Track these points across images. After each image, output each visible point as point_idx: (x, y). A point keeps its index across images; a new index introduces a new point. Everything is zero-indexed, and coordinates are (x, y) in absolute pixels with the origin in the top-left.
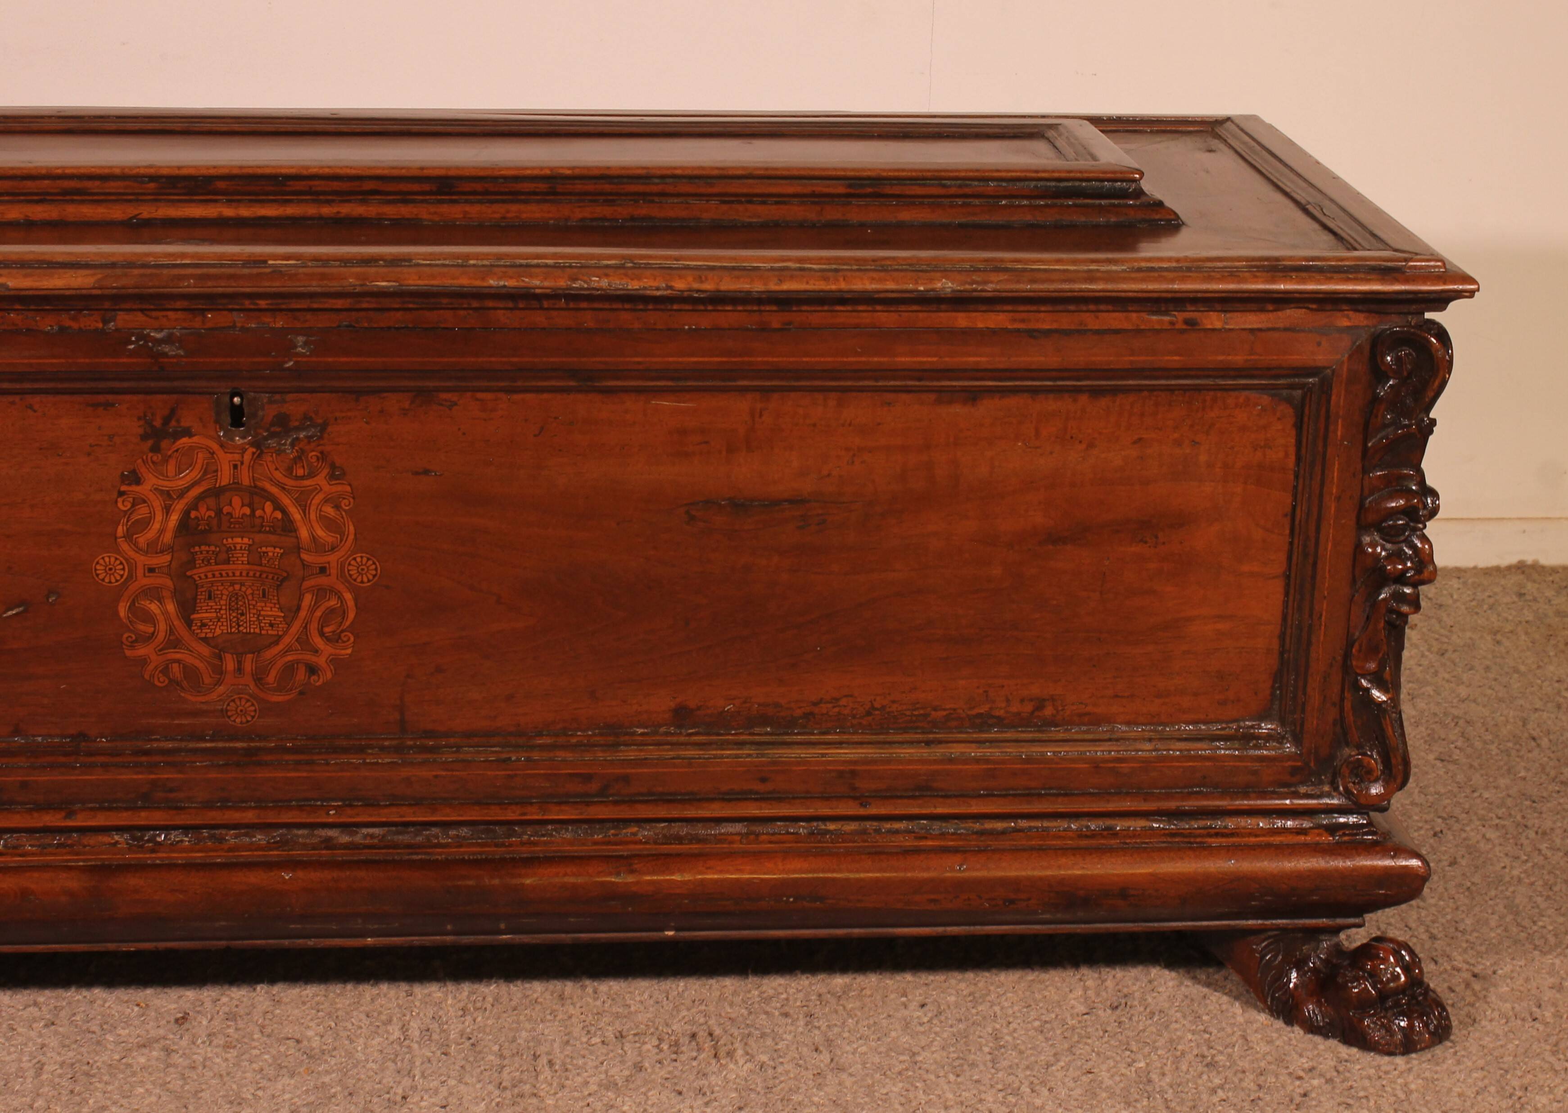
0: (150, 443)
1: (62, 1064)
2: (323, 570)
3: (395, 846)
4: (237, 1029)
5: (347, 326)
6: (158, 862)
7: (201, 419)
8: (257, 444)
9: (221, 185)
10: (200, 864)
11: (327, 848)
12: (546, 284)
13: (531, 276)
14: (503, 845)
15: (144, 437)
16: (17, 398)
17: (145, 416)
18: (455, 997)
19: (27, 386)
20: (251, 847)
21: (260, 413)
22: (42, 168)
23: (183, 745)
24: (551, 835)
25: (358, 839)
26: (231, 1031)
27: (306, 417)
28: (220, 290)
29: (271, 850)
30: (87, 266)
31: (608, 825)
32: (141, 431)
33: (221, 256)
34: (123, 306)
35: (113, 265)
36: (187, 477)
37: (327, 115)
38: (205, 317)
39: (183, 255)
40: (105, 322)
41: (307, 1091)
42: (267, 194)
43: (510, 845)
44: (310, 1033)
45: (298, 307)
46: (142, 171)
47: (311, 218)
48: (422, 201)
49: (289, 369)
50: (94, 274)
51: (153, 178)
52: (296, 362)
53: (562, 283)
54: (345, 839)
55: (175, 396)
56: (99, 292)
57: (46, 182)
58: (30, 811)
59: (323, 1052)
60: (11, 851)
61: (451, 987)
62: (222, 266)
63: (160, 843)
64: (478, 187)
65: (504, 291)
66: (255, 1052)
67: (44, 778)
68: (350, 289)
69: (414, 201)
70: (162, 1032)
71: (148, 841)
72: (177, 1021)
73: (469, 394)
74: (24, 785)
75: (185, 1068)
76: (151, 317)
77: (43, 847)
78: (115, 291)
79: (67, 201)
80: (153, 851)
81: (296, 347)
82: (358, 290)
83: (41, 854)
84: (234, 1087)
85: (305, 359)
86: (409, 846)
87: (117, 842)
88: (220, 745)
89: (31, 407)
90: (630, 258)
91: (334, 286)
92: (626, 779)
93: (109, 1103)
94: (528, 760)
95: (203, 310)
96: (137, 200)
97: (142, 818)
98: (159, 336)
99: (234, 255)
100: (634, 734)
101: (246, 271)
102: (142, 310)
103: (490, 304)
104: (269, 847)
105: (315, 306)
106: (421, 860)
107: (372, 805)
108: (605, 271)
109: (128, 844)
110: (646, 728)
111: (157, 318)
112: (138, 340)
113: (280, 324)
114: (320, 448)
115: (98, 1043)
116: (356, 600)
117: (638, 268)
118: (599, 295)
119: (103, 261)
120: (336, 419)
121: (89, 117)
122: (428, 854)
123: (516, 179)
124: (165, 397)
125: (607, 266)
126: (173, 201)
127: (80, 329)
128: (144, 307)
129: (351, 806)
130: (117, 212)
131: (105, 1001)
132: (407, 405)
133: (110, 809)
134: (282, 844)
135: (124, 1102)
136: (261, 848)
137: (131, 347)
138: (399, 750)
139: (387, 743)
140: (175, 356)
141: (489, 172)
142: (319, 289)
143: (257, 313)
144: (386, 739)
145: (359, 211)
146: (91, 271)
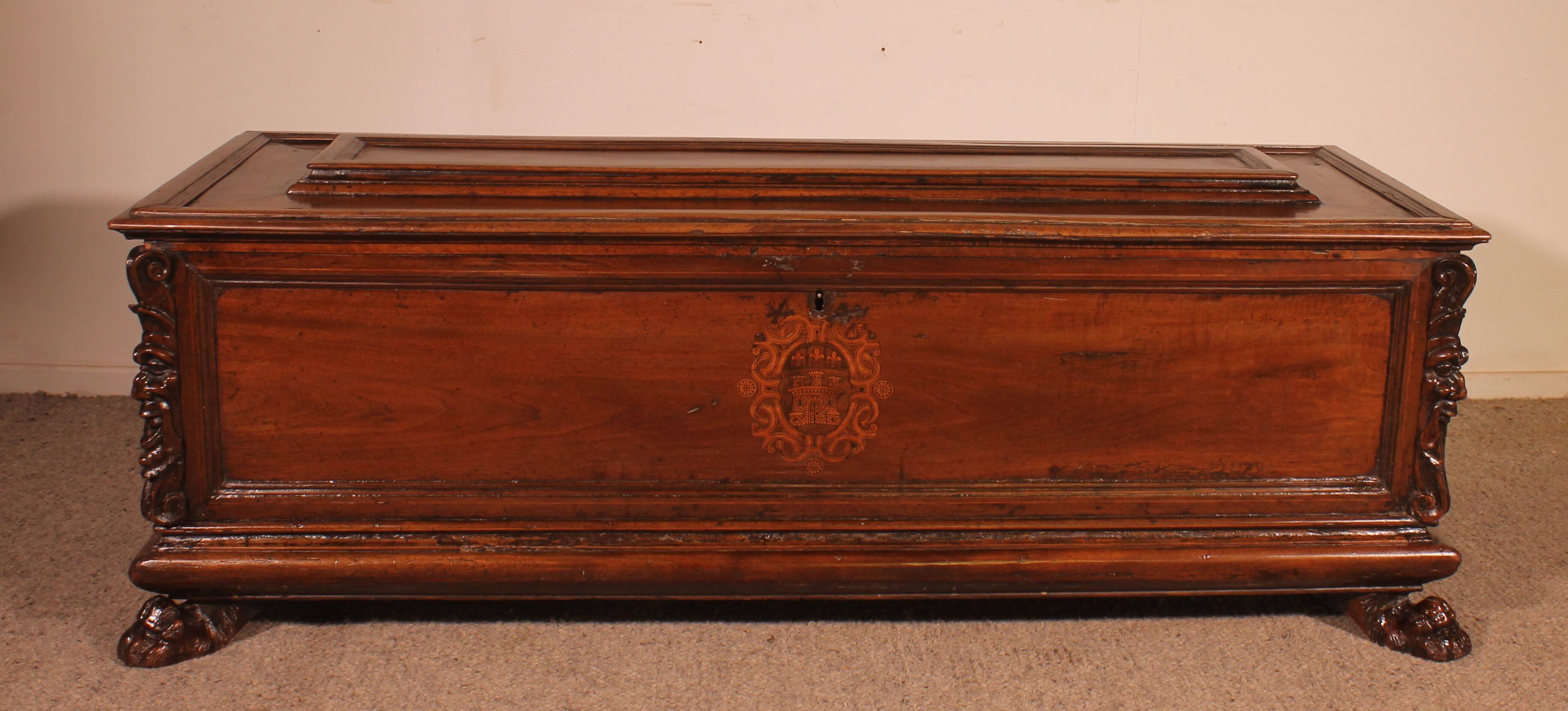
1: (711, 662)
2: (862, 390)
3: (896, 543)
4: (802, 645)
5: (882, 255)
6: (767, 550)
7: (800, 305)
8: (829, 320)
9: (800, 178)
10: (790, 552)
11: (859, 544)
12: (993, 232)
13: (985, 228)
14: (955, 543)
15: (769, 315)
16: (701, 293)
17: (770, 303)
18: (919, 629)
19: (707, 286)
20: (818, 542)
21: (832, 302)
22: (704, 169)
23: (782, 485)
24: (981, 538)
25: (875, 539)
26: (799, 646)
27: (856, 305)
28: (817, 235)
29: (829, 544)
30: (744, 221)
31: (1013, 532)
32: (767, 312)
33: (817, 216)
34: (762, 243)
35: (758, 221)
38: (806, 249)
39: (796, 216)
40: (752, 252)
41: (848, 679)
42: (825, 184)
43: (960, 543)
44: (843, 648)
45: (857, 244)
46: (758, 171)
47: (851, 197)
48: (910, 188)
49: (849, 278)
50: (749, 226)
51: (763, 175)
52: (853, 275)
53: (1002, 232)
54: (868, 539)
55: (787, 293)
56: (752, 235)
57: (707, 176)
58: (698, 521)
59: (852, 658)
60: (687, 543)
61: (915, 624)
62: (817, 221)
63: (766, 540)
64: (939, 181)
65: (970, 236)
66: (815, 657)
67: (705, 503)
68: (887, 235)
69: (905, 188)
70: (761, 646)
71: (761, 539)
72: (769, 640)
73: (945, 293)
74: (695, 507)
75: (778, 665)
76: (776, 249)
77: (705, 541)
78: (760, 235)
79: (718, 187)
80: (764, 544)
81: (854, 266)
82: (892, 235)
83: (703, 545)
84: (808, 675)
85: (858, 273)
86: (904, 543)
87: (744, 539)
88: (802, 486)
89: (708, 298)
90: (1036, 219)
91: (878, 232)
92: (1023, 507)
93: (741, 683)
94: (970, 495)
95: (804, 245)
96: (756, 187)
97: (760, 526)
98: (780, 260)
99: (822, 216)
100: (1027, 482)
101: (830, 224)
102: (772, 246)
103: (961, 243)
104: (828, 542)
105: (866, 244)
106: (911, 551)
107: (884, 520)
108: (1024, 226)
109: (750, 540)
110: (1034, 478)
111: (780, 250)
112: (769, 261)
113: (846, 254)
115: (728, 651)
116: (879, 405)
117: (1042, 225)
118: (1022, 239)
119: (753, 218)
120: (873, 306)
122: (915, 547)
123: (960, 176)
124: (781, 293)
125: (1024, 223)
126: (776, 187)
127: (738, 255)
128: (773, 243)
129: (872, 520)
130: (746, 193)
131: (726, 630)
132: (911, 299)
133: (741, 521)
134: (833, 542)
135: (749, 682)
136: (822, 544)
137: (765, 265)
138: (900, 490)
139: (893, 486)
140: (788, 271)
141: (945, 173)
142: (870, 235)
143: (834, 248)
144: (892, 484)
145: (876, 193)
146: (747, 224)
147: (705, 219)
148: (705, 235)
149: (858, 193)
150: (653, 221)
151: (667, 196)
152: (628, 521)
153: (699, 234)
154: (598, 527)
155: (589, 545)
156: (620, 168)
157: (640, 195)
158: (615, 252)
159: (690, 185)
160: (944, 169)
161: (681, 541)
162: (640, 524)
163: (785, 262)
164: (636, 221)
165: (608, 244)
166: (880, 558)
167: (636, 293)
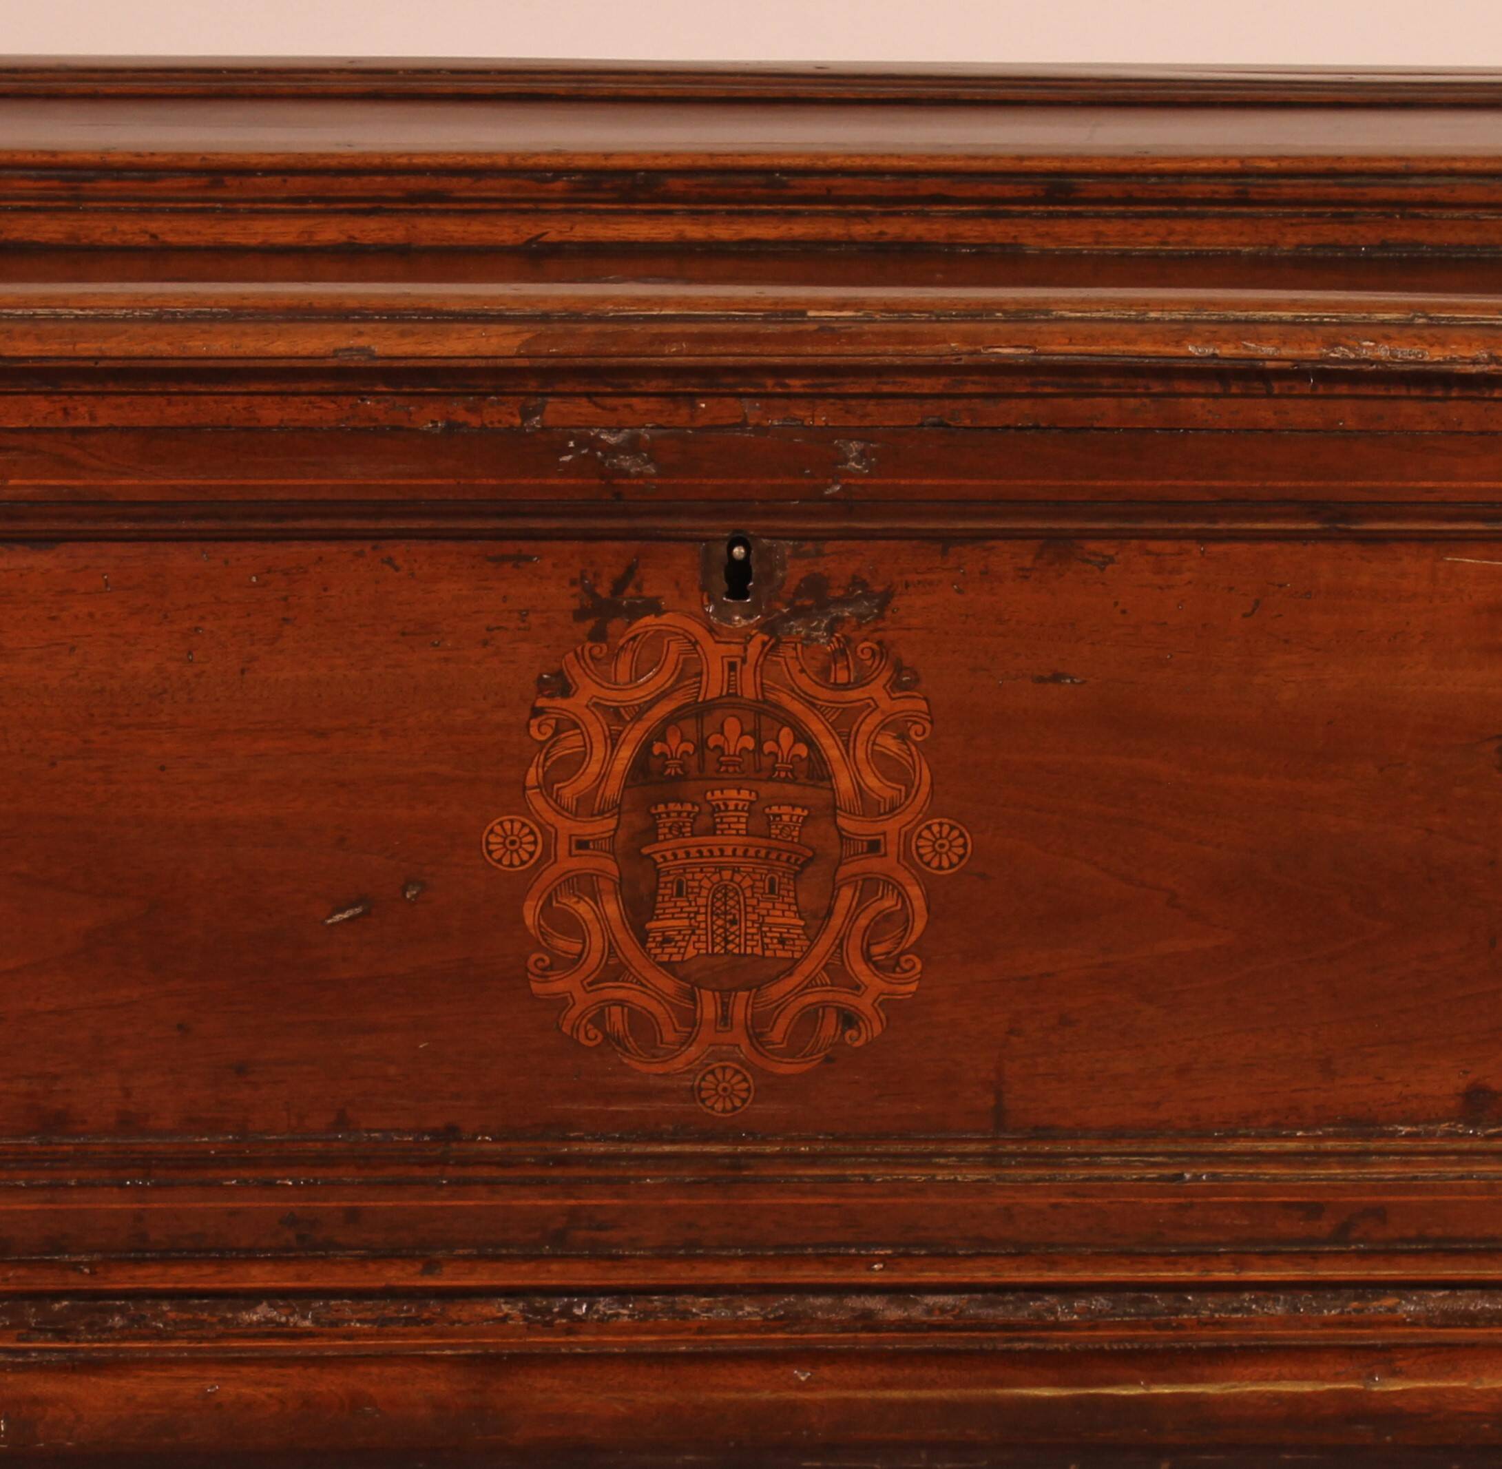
0: (590, 624)
2: (874, 847)
3: (982, 1326)
5: (934, 425)
6: (579, 1350)
7: (677, 584)
8: (768, 627)
9: (676, 184)
10: (651, 1355)
11: (867, 1329)
12: (1286, 352)
13: (1259, 339)
14: (1167, 1326)
15: (580, 615)
16: (367, 546)
17: (583, 577)
19: (386, 524)
20: (736, 1326)
21: (779, 574)
22: (372, 154)
23: (624, 1148)
24: (1249, 1310)
25: (917, 1313)
27: (856, 581)
28: (730, 360)
29: (773, 1331)
30: (500, 319)
31: (1347, 1293)
32: (575, 604)
33: (729, 303)
34: (560, 388)
35: (545, 318)
36: (654, 682)
37: (811, 70)
38: (694, 406)
39: (664, 302)
40: (526, 415)
42: (756, 201)
43: (1181, 1326)
45: (857, 390)
46: (544, 161)
47: (836, 243)
48: (1023, 215)
49: (833, 498)
50: (516, 333)
51: (558, 172)
52: (845, 487)
53: (1313, 351)
54: (894, 1313)
55: (635, 545)
56: (525, 363)
57: (379, 179)
58: (363, 1260)
60: (327, 1329)
62: (730, 319)
63: (580, 1319)
64: (1114, 189)
65: (1212, 364)
67: (385, 1203)
68: (952, 361)
69: (1008, 215)
71: (561, 1314)
73: (1134, 542)
74: (353, 1216)
76: (604, 408)
77: (384, 1322)
78: (551, 362)
79: (417, 211)
80: (569, 1331)
81: (846, 460)
82: (965, 360)
83: (379, 1335)
85: (860, 482)
86: (1007, 1327)
87: (506, 1317)
88: (688, 1148)
89: (390, 561)
90: (1422, 308)
91: (925, 353)
92: (1379, 1214)
94: (1214, 1177)
95: (691, 395)
96: (537, 211)
97: (555, 1274)
98: (612, 440)
99: (748, 301)
100: (1393, 1135)
101: (772, 328)
102: (588, 395)
103: (1182, 386)
104: (770, 1325)
105: (886, 389)
106: (1028, 1350)
107: (945, 1255)
108: (1383, 331)
109: (526, 1319)
110: (1416, 1124)
111: (614, 409)
112: (579, 446)
113: (821, 421)
114: (877, 635)
116: (927, 897)
117: (1438, 330)
118: (1376, 372)
119: (528, 310)
120: (907, 586)
121: (406, 71)
122: (1036, 1339)
123: (1179, 175)
124: (617, 545)
125: (1383, 323)
126: (598, 213)
127: (483, 426)
128: (592, 389)
129: (907, 1255)
130: (506, 231)
132: (1028, 563)
133: (497, 1258)
134: (788, 1321)
136: (752, 1328)
137: (567, 458)
138: (993, 1159)
139: (972, 1148)
140: (640, 475)
141: (1135, 166)
142: (898, 361)
143: (784, 402)
144: (970, 1141)
145: (917, 230)
146: (511, 328)
147: (379, 312)
148: (378, 363)
149: (860, 230)
150: (213, 318)
151: (253, 241)
152: (139, 1262)
153: (360, 361)
154: (47, 1281)
155: (19, 1340)
156: (107, 152)
157: (172, 239)
158: (93, 418)
159: (331, 205)
160: (1131, 152)
161: (307, 1323)
162: (179, 1271)
163: (633, 447)
164: (158, 319)
165: (70, 394)
166: (932, 1373)
167: (162, 547)
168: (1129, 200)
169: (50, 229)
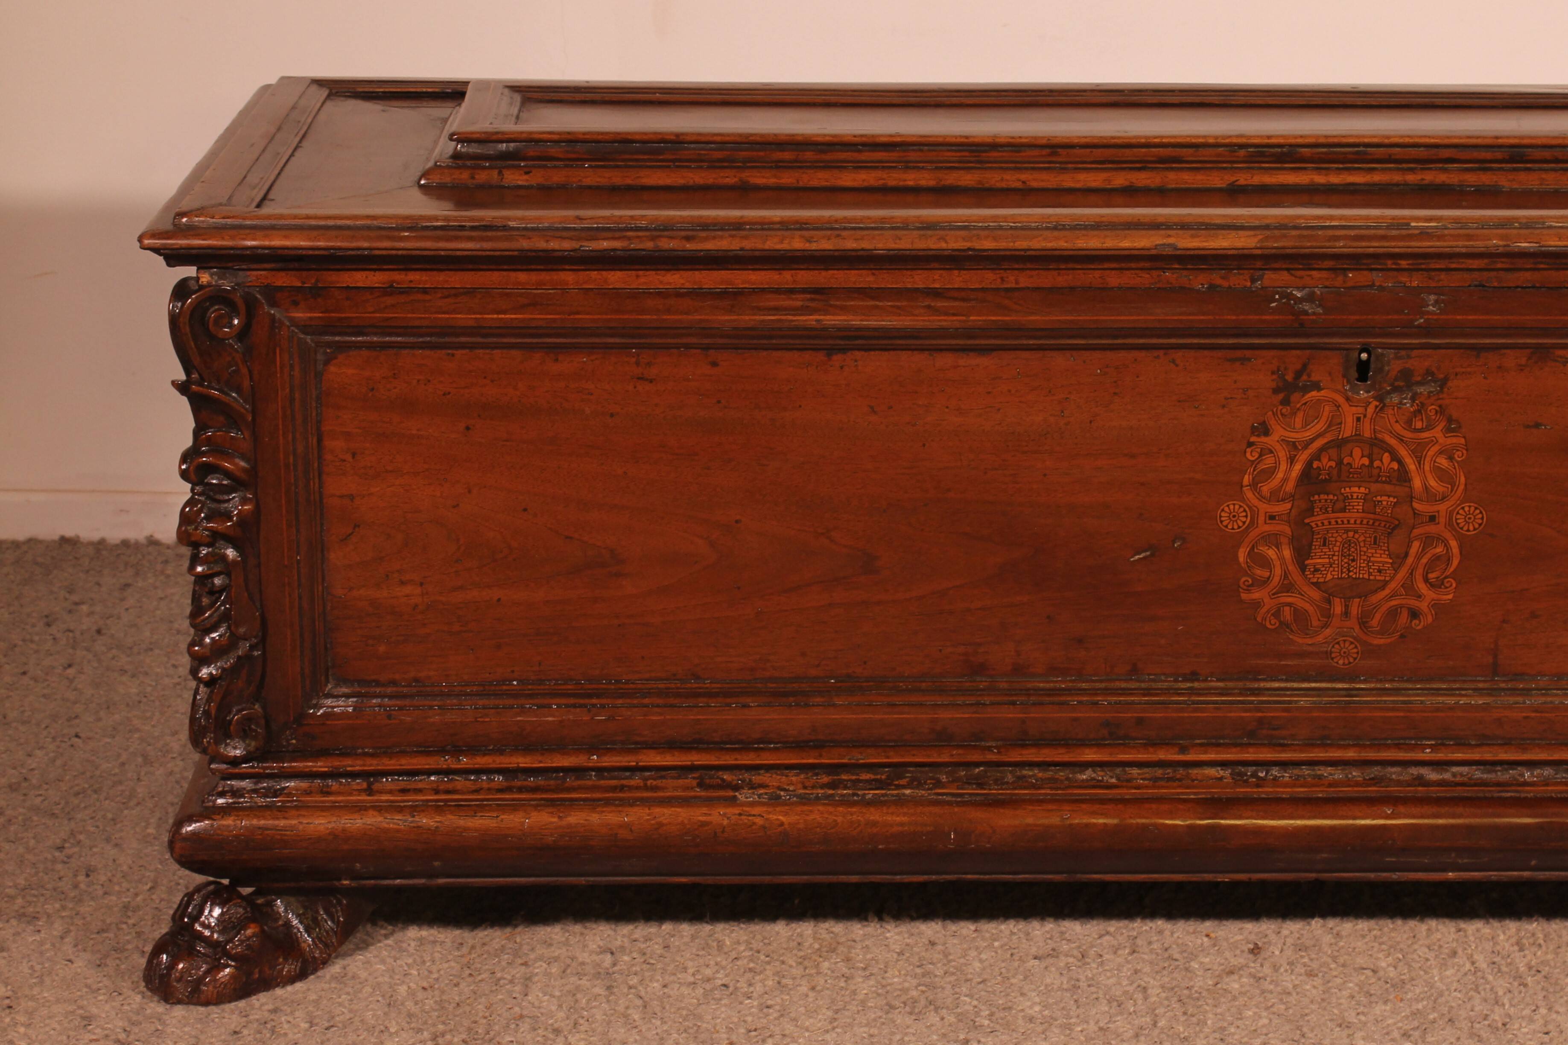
0: (1281, 396)
1: (1162, 987)
2: (1432, 519)
3: (1483, 783)
4: (1311, 960)
5: (1476, 286)
6: (1263, 796)
7: (1330, 374)
8: (1380, 399)
9: (1306, 153)
10: (1304, 799)
11: (1420, 785)
15: (1276, 391)
16: (1162, 353)
17: (1278, 370)
18: (1504, 933)
19: (1173, 341)
20: (1348, 783)
21: (1387, 368)
22: (1137, 137)
23: (1289, 684)
25: (1447, 776)
26: (1306, 960)
27: (1429, 372)
29: (1370, 786)
30: (1243, 228)
32: (1274, 385)
33: (1367, 218)
34: (1274, 266)
35: (1267, 227)
37: (1349, 89)
38: (1346, 276)
39: (1332, 218)
40: (1253, 281)
41: (1407, 1017)
44: (1384, 964)
45: (1438, 267)
46: (1233, 141)
47: (1397, 185)
48: (1500, 169)
49: (1419, 326)
50: (1255, 235)
51: (1241, 147)
52: (1426, 320)
54: (1435, 776)
55: (1308, 352)
56: (1259, 252)
57: (1145, 150)
58: (1145, 746)
59: (1403, 982)
60: (1125, 784)
61: (1495, 924)
62: (1368, 228)
63: (1259, 779)
64: (1547, 154)
66: (1339, 981)
67: (1157, 714)
68: (1493, 250)
69: (1491, 169)
70: (1242, 961)
71: (1252, 776)
72: (1251, 951)
74: (1140, 721)
75: (1280, 993)
76: (1296, 277)
77: (1155, 779)
78: (1274, 251)
79: (1167, 169)
80: (1257, 785)
81: (1428, 305)
82: (1501, 250)
83: (1154, 787)
84: (1336, 1011)
85: (1435, 317)
86: (1498, 784)
87: (1221, 777)
88: (1324, 685)
89: (1174, 361)
91: (1479, 245)
93: (1225, 1024)
95: (1345, 269)
96: (1232, 168)
97: (1249, 754)
98: (1299, 294)
99: (1378, 217)
101: (1394, 233)
102: (1288, 270)
104: (1367, 782)
105: (1453, 266)
106: (1511, 797)
107: (1464, 745)
109: (1233, 779)
111: (1301, 277)
112: (1281, 298)
113: (1415, 284)
114: (1439, 402)
115: (1187, 969)
116: (1461, 547)
119: (1258, 223)
120: (1456, 374)
122: (1515, 791)
124: (1298, 352)
126: (1265, 169)
127: (1230, 287)
128: (1292, 266)
129: (1443, 745)
130: (1217, 180)
131: (1172, 933)
132: (1523, 361)
133: (1218, 745)
134: (1375, 781)
135: (1239, 1023)
136: (1357, 784)
137: (1274, 305)
138: (1491, 692)
139: (1481, 685)
140: (1314, 314)
141: (1560, 141)
142: (1464, 250)
143: (1395, 273)
144: (1480, 681)
145: (1442, 178)
146: (1251, 233)
147: (1176, 224)
148: (1178, 252)
149: (1411, 178)
150: (1085, 228)
151: (1078, 186)
152: (1024, 746)
153: (1168, 251)
154: (976, 757)
155: (958, 789)
156: (995, 136)
157: (1034, 184)
158: (1017, 282)
159: (1119, 165)
160: (1556, 134)
161: (1114, 780)
162: (1046, 751)
163: (1310, 298)
164: (1055, 228)
165: (1005, 269)
166: (1460, 810)
168: (1557, 161)
169: (967, 179)
